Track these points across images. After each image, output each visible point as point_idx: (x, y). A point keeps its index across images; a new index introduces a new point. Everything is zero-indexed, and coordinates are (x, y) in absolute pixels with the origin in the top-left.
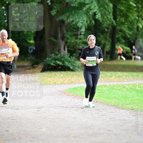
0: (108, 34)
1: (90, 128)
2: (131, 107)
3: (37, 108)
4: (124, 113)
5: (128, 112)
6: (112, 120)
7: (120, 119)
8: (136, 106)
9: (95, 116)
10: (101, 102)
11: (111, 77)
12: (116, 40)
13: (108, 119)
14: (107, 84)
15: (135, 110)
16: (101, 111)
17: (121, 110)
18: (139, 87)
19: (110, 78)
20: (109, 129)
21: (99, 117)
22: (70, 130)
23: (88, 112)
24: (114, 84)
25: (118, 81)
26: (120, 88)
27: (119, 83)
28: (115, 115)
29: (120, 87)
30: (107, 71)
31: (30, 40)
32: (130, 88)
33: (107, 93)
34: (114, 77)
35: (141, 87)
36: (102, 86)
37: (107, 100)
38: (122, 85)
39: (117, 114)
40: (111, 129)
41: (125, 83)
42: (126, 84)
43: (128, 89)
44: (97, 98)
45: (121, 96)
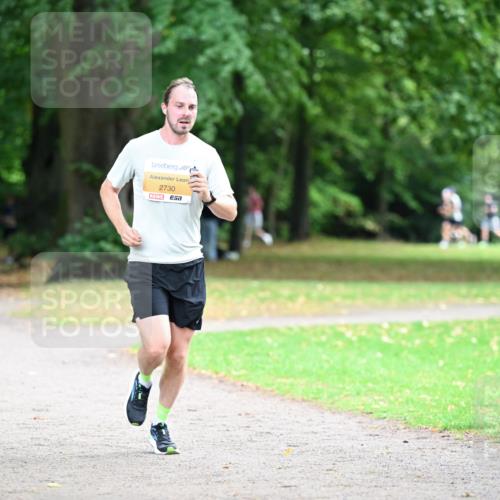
0: (284, 150)
1: (220, 479)
2: (363, 405)
3: (34, 410)
4: (341, 427)
5: (352, 423)
6: (296, 450)
7: (323, 445)
8: (381, 403)
9: (237, 436)
10: (257, 388)
11: (291, 298)
12: (309, 171)
13: (283, 447)
14: (280, 324)
15: (375, 415)
16: (259, 420)
17: (327, 414)
18: (389, 335)
19: (290, 305)
20: (286, 483)
21: (251, 441)
22: (150, 485)
23: (211, 424)
24: (305, 323)
25: (316, 315)
26: (324, 338)
27: (321, 321)
28: (307, 433)
29: (323, 333)
30: (279, 278)
31: (9, 169)
32: (361, 339)
33: (279, 355)
34: (301, 299)
35: (397, 334)
36: (262, 330)
37: (279, 380)
38: (331, 327)
39: (315, 429)
40: (293, 483)
41: (342, 321)
42: (347, 326)
43: (350, 342)
44: (243, 372)
45: (326, 366)
